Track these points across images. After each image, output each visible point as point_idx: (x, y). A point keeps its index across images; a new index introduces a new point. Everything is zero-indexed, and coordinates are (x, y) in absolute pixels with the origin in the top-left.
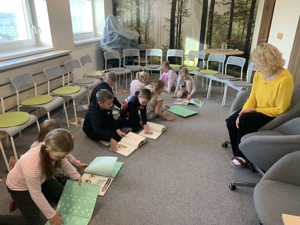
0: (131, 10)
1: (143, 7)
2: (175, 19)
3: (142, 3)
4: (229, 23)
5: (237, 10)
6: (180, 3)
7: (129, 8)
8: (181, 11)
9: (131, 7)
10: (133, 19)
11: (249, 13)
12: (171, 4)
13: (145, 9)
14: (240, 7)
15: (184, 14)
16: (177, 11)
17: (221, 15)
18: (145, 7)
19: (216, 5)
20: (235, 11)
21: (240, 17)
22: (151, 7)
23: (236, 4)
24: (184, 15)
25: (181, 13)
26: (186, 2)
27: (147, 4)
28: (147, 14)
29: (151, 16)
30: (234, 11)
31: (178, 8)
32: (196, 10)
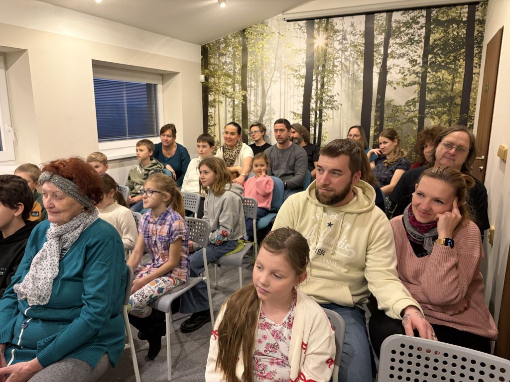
0: (233, 98)
1: (253, 92)
2: (311, 113)
3: (251, 86)
4: (417, 120)
5: (434, 95)
6: (319, 84)
7: (229, 95)
8: (321, 99)
9: (233, 94)
10: (236, 113)
11: (458, 101)
12: (302, 86)
13: (256, 97)
14: (438, 90)
15: (327, 104)
16: (314, 100)
17: (400, 106)
18: (257, 92)
19: (388, 87)
20: (429, 97)
21: (440, 109)
22: (267, 92)
23: (430, 84)
24: (328, 106)
25: (321, 103)
26: (331, 83)
27: (260, 88)
28: (259, 105)
29: (267, 108)
30: (427, 99)
31: (316, 94)
32: (351, 96)
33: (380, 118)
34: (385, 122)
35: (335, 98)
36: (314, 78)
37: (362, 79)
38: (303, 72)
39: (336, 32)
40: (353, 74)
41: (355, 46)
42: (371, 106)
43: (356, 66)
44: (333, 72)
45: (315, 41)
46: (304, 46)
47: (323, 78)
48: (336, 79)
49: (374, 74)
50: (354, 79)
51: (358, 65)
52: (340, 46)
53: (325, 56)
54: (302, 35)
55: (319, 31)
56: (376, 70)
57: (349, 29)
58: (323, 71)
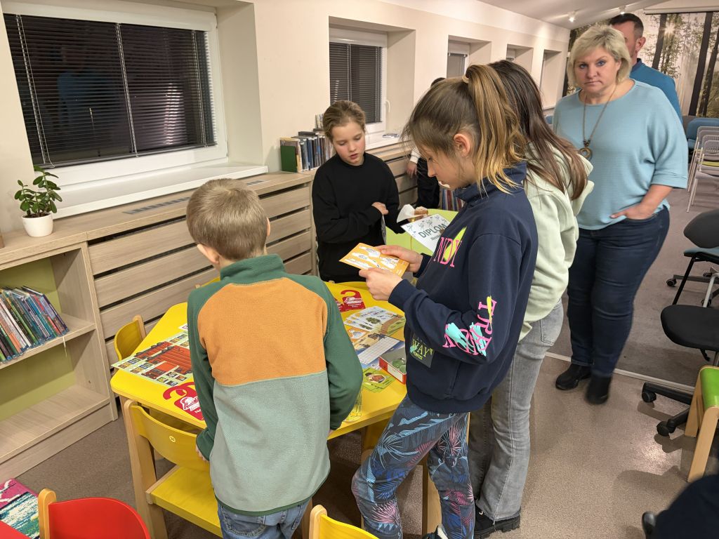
31: (662, 67)
32: (688, 69)
33: (709, 84)
34: (712, 87)
35: (676, 70)
36: (662, 55)
37: (698, 56)
38: (654, 51)
39: (682, 23)
40: (692, 53)
41: (696, 34)
42: (703, 76)
43: (695, 48)
44: (677, 51)
45: (666, 29)
46: (657, 32)
47: (668, 55)
48: (678, 56)
49: (708, 53)
50: (693, 56)
51: (697, 47)
52: (685, 33)
53: (672, 40)
54: (656, 25)
55: (669, 22)
56: (710, 51)
57: (693, 22)
58: (669, 50)
